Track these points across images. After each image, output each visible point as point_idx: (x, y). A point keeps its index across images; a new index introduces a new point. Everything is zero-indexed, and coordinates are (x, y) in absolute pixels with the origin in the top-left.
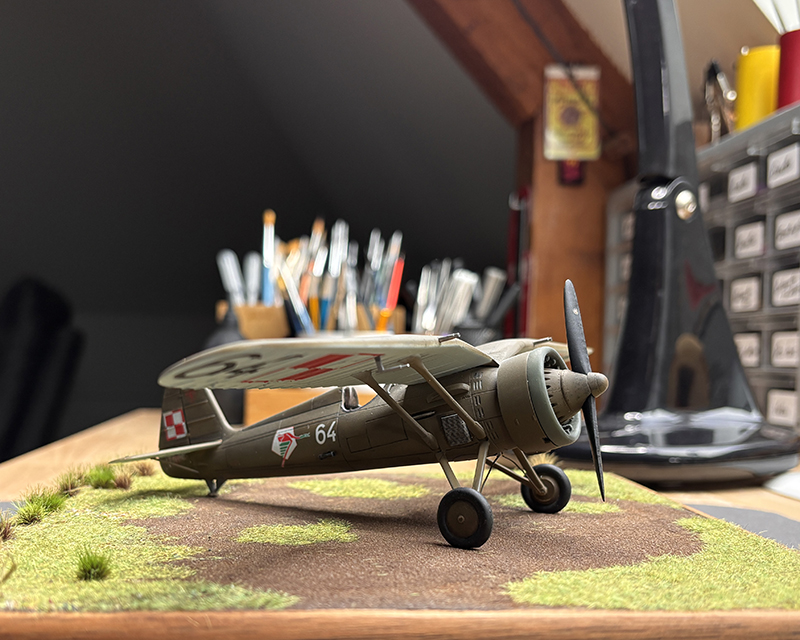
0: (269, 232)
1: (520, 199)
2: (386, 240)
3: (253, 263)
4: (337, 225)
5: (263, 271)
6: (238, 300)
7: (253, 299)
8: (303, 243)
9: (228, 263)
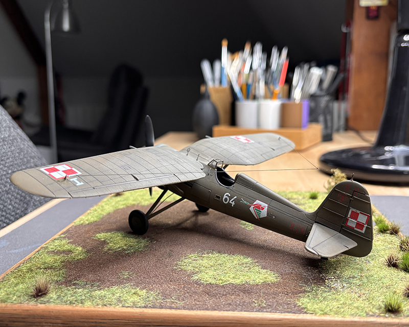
0: (224, 50)
1: (347, 27)
2: (280, 51)
3: (217, 65)
4: (256, 45)
5: (222, 69)
6: (210, 84)
7: (217, 82)
8: (240, 54)
9: (206, 66)
